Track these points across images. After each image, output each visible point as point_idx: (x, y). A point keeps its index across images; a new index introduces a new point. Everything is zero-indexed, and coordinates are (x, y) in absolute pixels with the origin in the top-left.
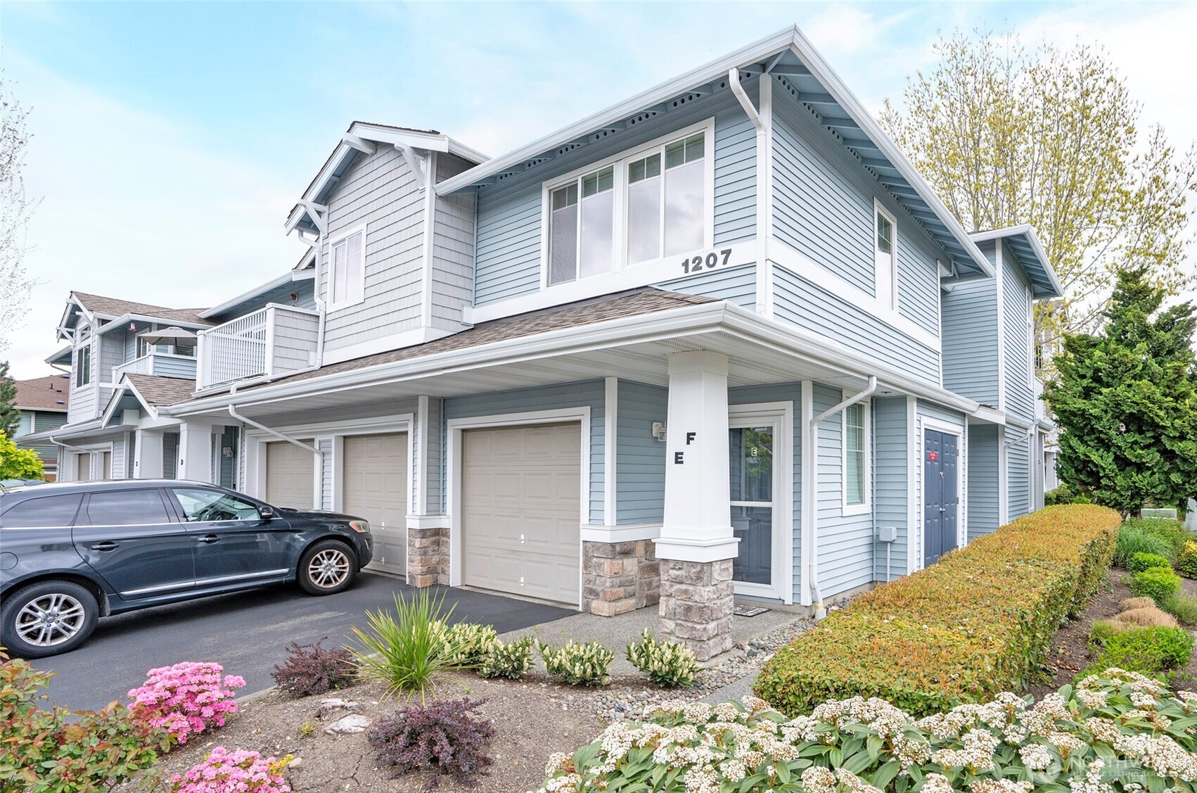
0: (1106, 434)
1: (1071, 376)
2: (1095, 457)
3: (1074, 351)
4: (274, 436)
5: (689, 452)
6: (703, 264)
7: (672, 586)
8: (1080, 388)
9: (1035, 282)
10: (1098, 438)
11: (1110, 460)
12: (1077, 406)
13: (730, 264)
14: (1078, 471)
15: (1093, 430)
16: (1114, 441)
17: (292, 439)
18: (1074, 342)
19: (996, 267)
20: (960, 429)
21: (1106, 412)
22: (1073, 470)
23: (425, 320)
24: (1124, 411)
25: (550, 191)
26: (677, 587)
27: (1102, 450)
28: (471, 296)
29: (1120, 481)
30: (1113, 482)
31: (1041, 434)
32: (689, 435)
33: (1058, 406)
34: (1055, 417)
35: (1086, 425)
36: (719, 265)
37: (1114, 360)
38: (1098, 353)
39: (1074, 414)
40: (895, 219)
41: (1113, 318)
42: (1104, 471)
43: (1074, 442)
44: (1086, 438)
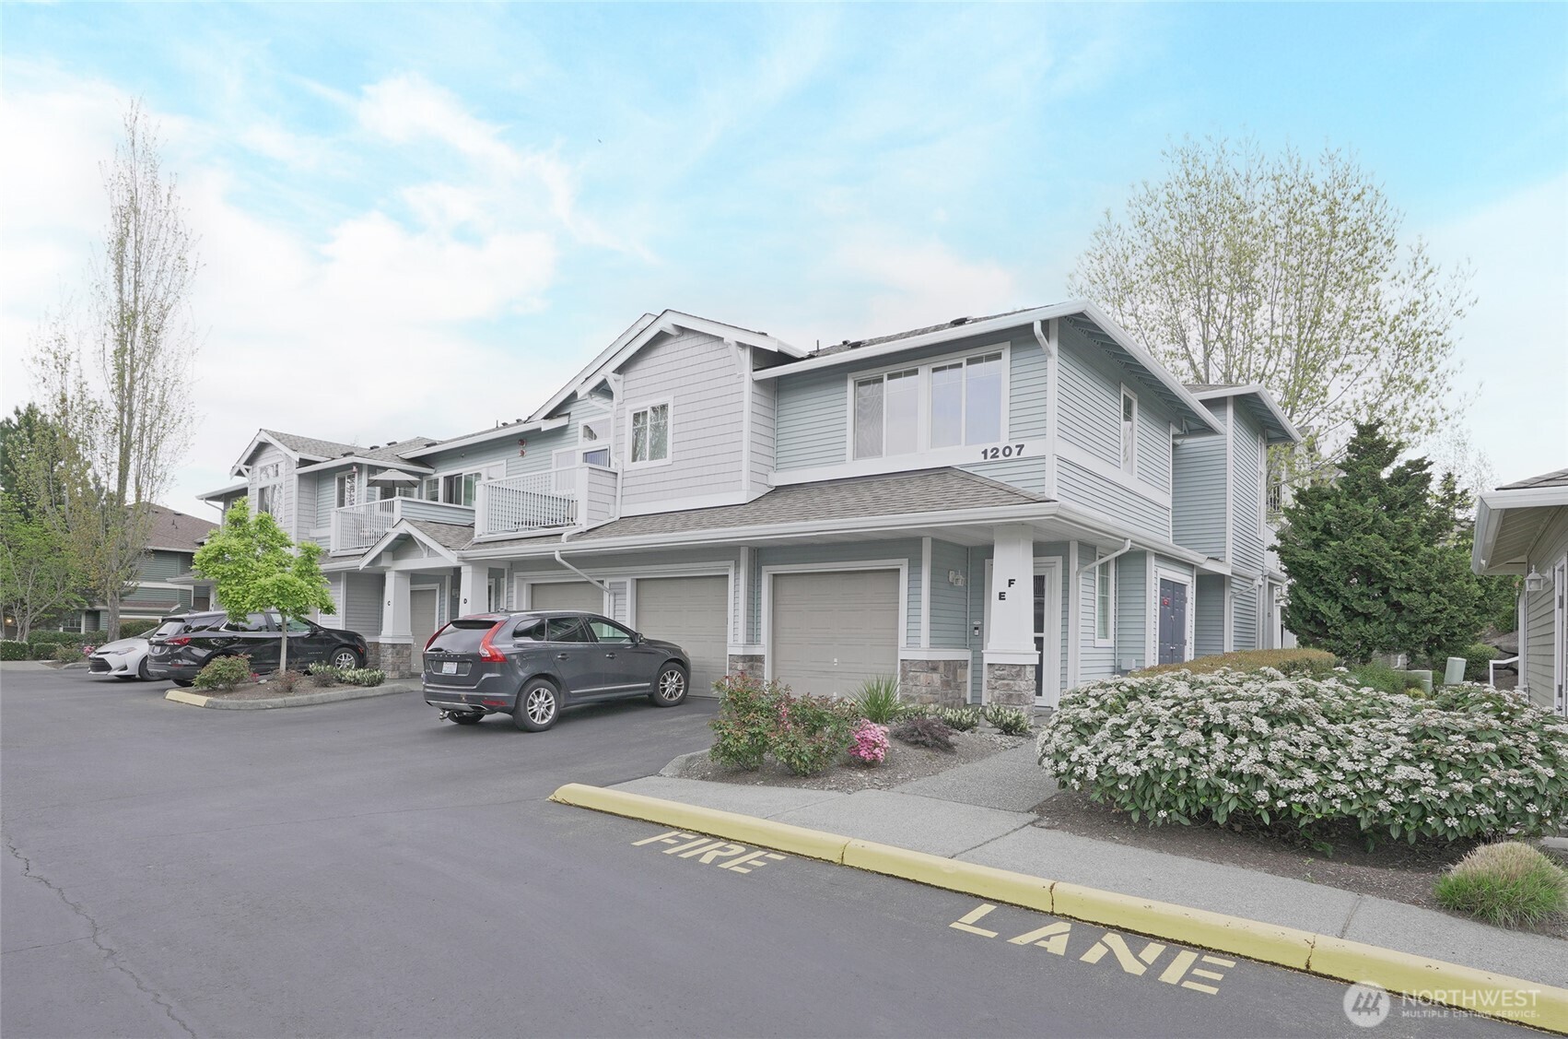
0: (1334, 585)
1: (1301, 528)
2: (1323, 607)
3: (1305, 503)
4: (581, 577)
5: (1009, 592)
6: (1000, 454)
7: (996, 682)
8: (1309, 541)
9: (1268, 427)
10: (1326, 590)
11: (1338, 610)
12: (1306, 558)
13: (1022, 455)
14: (1305, 621)
15: (1321, 581)
16: (1341, 592)
17: (593, 581)
18: (1305, 495)
19: (1227, 423)
20: (1189, 579)
21: (1335, 564)
22: (1301, 621)
23: (745, 483)
24: (1352, 564)
25: (855, 381)
26: (1000, 682)
27: (1330, 601)
28: (771, 462)
29: (1346, 631)
30: (1340, 631)
31: (1271, 585)
32: (1010, 581)
33: (1286, 558)
34: (1285, 568)
35: (1315, 576)
36: (1014, 455)
37: (1345, 514)
38: (1328, 506)
39: (1302, 566)
40: (1136, 396)
41: (1348, 471)
42: (1332, 621)
43: (1302, 592)
44: (1315, 589)
